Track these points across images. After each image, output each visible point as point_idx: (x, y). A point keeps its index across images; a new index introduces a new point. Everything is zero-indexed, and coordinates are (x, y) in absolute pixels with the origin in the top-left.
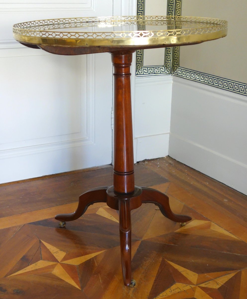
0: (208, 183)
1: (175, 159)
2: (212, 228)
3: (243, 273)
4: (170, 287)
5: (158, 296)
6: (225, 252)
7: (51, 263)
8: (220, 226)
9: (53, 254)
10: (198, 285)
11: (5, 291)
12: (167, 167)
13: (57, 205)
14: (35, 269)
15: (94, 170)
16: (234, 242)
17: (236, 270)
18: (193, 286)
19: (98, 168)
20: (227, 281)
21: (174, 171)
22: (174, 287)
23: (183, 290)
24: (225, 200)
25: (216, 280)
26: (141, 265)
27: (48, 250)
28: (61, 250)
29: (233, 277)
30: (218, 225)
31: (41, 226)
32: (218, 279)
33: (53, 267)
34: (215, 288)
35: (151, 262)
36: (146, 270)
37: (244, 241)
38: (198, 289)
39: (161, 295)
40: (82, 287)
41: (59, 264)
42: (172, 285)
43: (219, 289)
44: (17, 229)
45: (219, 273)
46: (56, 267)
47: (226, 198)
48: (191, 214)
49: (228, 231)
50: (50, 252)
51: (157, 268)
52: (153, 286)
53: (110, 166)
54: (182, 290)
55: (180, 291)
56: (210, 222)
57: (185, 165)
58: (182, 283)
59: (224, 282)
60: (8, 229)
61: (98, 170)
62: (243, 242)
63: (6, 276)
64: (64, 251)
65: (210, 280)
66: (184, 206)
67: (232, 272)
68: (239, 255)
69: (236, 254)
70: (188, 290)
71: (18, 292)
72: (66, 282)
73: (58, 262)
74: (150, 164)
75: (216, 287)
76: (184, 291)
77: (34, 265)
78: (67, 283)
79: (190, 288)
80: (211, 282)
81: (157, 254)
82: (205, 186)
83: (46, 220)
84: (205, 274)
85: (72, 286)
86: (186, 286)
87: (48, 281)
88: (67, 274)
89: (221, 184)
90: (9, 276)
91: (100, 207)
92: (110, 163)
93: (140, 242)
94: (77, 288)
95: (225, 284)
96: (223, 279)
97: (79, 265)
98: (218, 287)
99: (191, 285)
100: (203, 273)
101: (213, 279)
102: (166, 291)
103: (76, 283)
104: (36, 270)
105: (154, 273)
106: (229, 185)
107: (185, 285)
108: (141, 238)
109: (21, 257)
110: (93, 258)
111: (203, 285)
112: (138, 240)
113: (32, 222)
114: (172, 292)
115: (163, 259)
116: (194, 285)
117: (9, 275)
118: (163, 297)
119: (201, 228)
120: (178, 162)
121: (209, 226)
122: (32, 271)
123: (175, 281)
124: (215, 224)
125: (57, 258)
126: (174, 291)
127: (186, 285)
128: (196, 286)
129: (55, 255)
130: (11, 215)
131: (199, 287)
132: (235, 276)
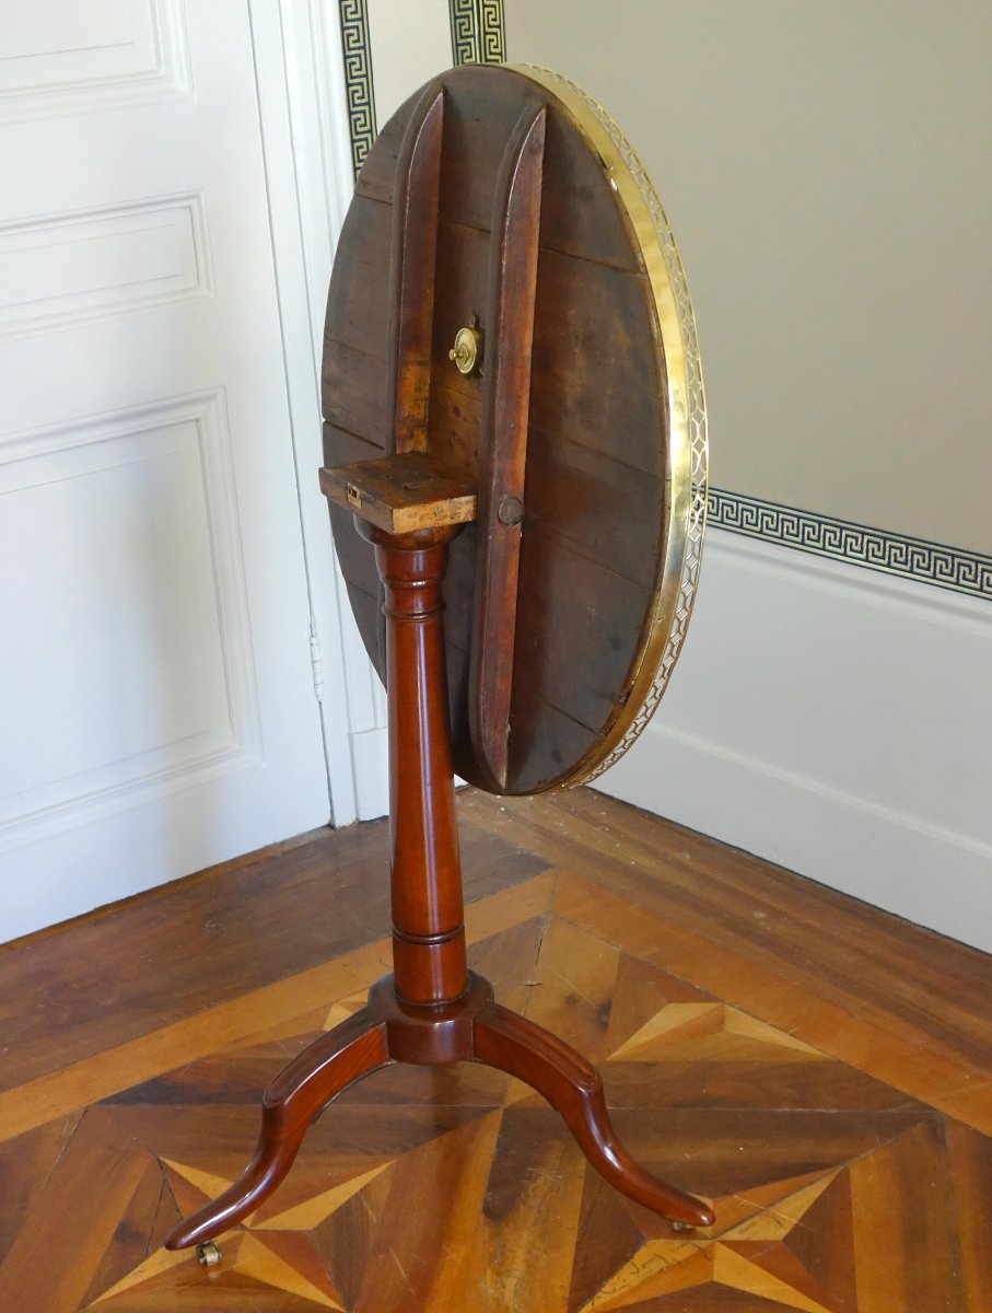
0: (688, 856)
2: (730, 1028)
3: (854, 1173)
4: (631, 1257)
5: (599, 1294)
6: (786, 1110)
8: (756, 1017)
10: (719, 1239)
12: (532, 807)
13: (178, 1018)
15: (273, 859)
16: (813, 1068)
17: (828, 1166)
18: (702, 1244)
19: (287, 848)
20: (806, 1208)
21: (562, 823)
22: (641, 1255)
23: (675, 1262)
24: (760, 915)
25: (772, 1210)
26: (522, 1196)
27: (196, 1190)
29: (825, 1192)
30: (748, 1013)
32: (777, 1206)
33: (229, 1247)
34: (771, 1238)
35: (551, 1179)
36: (540, 1212)
37: (843, 1059)
38: (722, 1251)
39: (607, 1288)
40: (347, 1304)
41: (246, 1234)
42: (635, 1249)
43: (787, 1239)
44: (65, 1130)
45: (779, 1186)
46: (243, 1249)
47: (761, 906)
48: (651, 983)
49: (784, 1030)
51: (576, 1200)
52: (575, 1262)
53: (328, 832)
54: (670, 1261)
55: (663, 1264)
56: (718, 1004)
59: (800, 1214)
61: (285, 853)
62: (840, 1062)
63: (83, 1306)
65: (753, 1216)
66: (621, 958)
67: (818, 1174)
68: (834, 1111)
69: (824, 1110)
70: (689, 1258)
72: (291, 1294)
73: (243, 1227)
74: (472, 805)
75: (776, 1234)
76: (679, 1263)
78: (295, 1296)
79: (695, 1250)
80: (756, 1219)
81: (564, 1151)
82: (681, 866)
83: (156, 1082)
84: (736, 1197)
85: (313, 1301)
86: (682, 1246)
88: (285, 1264)
89: (735, 852)
90: (93, 1303)
91: (332, 1003)
92: (326, 822)
93: (499, 1115)
94: (333, 1310)
95: (803, 1219)
96: (795, 1205)
97: (317, 1229)
98: (781, 1233)
99: (696, 1242)
100: (727, 1193)
101: (762, 1210)
102: (621, 1272)
103: (324, 1290)
105: (571, 1219)
106: (764, 855)
107: (675, 1243)
108: (501, 1098)
109: (113, 1231)
110: (356, 1196)
111: (734, 1236)
112: (493, 1109)
113: (109, 1095)
114: (641, 1272)
116: (706, 1239)
117: (95, 1299)
118: (615, 1295)
119: (693, 1032)
121: (720, 1023)
123: (644, 1233)
124: (740, 1009)
126: (646, 1270)
127: (681, 1242)
128: (710, 1242)
131: (724, 1242)
132: (831, 1189)
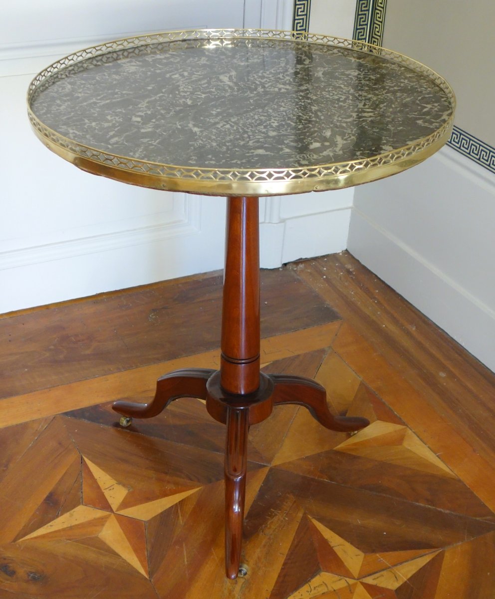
0: (414, 329)
1: (358, 261)
2: (406, 444)
3: (447, 555)
4: (309, 581)
6: (421, 504)
7: (99, 513)
8: (421, 440)
9: (104, 491)
10: (361, 580)
11: (12, 573)
12: (341, 279)
13: (119, 370)
14: (69, 526)
15: (197, 282)
16: (444, 481)
17: (434, 547)
18: (351, 581)
19: (205, 277)
20: (414, 572)
21: (353, 293)
22: (316, 581)
23: (332, 590)
24: (442, 375)
25: (395, 569)
26: (264, 526)
27: (95, 481)
28: (119, 483)
29: (428, 564)
30: (418, 437)
31: (86, 421)
32: (399, 567)
33: (101, 522)
34: (390, 587)
35: (282, 519)
36: (269, 539)
37: (461, 478)
38: (360, 589)
40: (150, 574)
41: (113, 514)
42: (313, 576)
43: (398, 590)
44: (40, 427)
45: (403, 554)
46: (107, 524)
47: (444, 368)
48: (372, 405)
49: (435, 452)
50: (99, 487)
51: (292, 536)
52: (279, 576)
54: (330, 589)
55: (326, 590)
56: (404, 427)
57: (376, 276)
58: (332, 572)
59: (409, 576)
60: (24, 427)
61: (204, 280)
62: (459, 481)
63: (15, 540)
64: (124, 485)
65: (383, 570)
66: (360, 385)
67: (427, 551)
68: (447, 512)
69: (442, 510)
70: (340, 589)
71: (37, 578)
72: (123, 559)
73: (112, 511)
74: (309, 271)
75: (393, 585)
76: (334, 590)
77: (67, 515)
78: (125, 561)
79: (346, 584)
80: (384, 573)
81: (295, 502)
82: (408, 333)
83: (95, 408)
84: (378, 555)
85: (134, 568)
86: (340, 580)
87: (90, 555)
88: (126, 540)
90: (21, 540)
93: (267, 470)
94: (143, 575)
95: (410, 579)
96: (408, 569)
97: (149, 521)
98: (396, 585)
99: (348, 579)
100: (374, 551)
101: (389, 568)
102: (301, 589)
103: (141, 561)
104: (71, 528)
105: (285, 547)
107: (337, 577)
108: (270, 461)
109: (45, 496)
110: (176, 505)
111: (369, 580)
112: (264, 466)
113: (69, 410)
114: (312, 592)
115: (305, 514)
116: (354, 578)
117: (22, 537)
120: (364, 267)
121: (400, 439)
122: (64, 530)
123: (321, 567)
124: (414, 433)
125: (110, 501)
126: (316, 591)
127: (339, 577)
128: (355, 581)
129: (107, 494)
130: (31, 392)
131: (362, 583)
132: (431, 563)
